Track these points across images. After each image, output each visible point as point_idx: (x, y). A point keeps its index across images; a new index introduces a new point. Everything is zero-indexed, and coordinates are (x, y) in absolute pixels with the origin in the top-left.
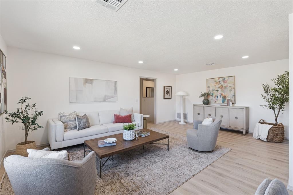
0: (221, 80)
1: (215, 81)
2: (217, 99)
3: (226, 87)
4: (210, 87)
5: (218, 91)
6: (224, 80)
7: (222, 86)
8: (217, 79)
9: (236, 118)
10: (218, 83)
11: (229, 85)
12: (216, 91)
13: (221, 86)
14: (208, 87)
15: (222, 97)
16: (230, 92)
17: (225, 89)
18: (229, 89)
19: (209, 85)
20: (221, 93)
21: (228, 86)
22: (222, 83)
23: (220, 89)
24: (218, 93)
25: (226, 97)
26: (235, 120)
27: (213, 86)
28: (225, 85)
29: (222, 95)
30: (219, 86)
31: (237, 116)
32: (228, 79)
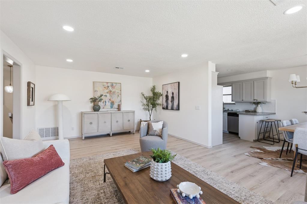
0: (109, 85)
1: (104, 86)
2: (105, 104)
3: (114, 93)
4: (97, 91)
5: (106, 96)
6: (112, 86)
7: (111, 91)
8: (105, 84)
9: (129, 121)
10: (107, 88)
11: (117, 91)
12: (104, 96)
13: (109, 91)
14: (96, 91)
15: (110, 102)
16: (118, 98)
17: (113, 94)
18: (117, 95)
19: (96, 89)
20: (109, 98)
21: (115, 92)
22: (110, 88)
23: (108, 94)
24: (107, 99)
25: (114, 102)
26: (128, 122)
27: (100, 91)
28: (113, 90)
29: (110, 100)
30: (107, 91)
31: (129, 119)
32: (116, 85)
